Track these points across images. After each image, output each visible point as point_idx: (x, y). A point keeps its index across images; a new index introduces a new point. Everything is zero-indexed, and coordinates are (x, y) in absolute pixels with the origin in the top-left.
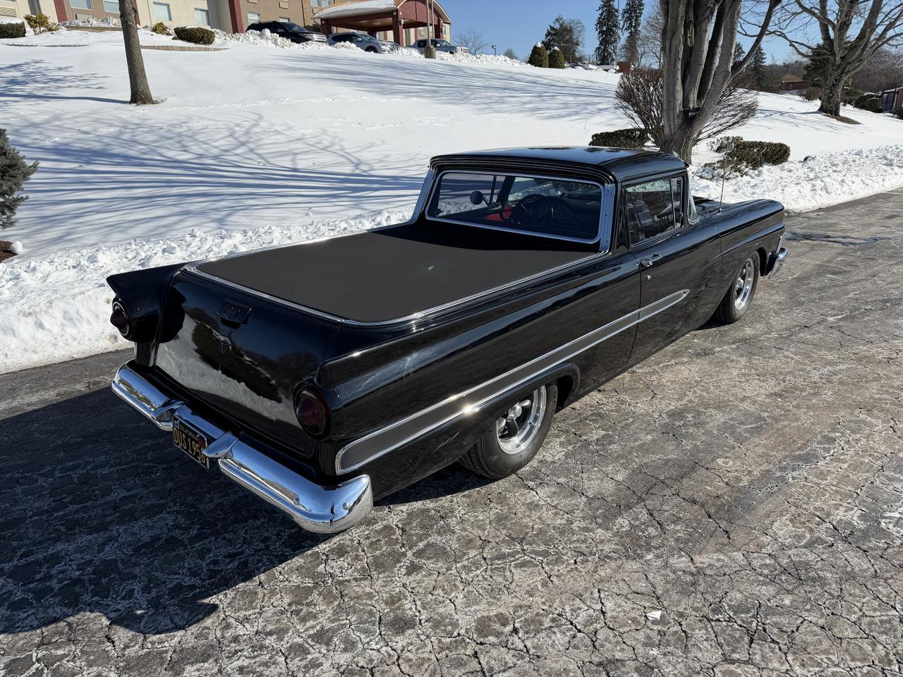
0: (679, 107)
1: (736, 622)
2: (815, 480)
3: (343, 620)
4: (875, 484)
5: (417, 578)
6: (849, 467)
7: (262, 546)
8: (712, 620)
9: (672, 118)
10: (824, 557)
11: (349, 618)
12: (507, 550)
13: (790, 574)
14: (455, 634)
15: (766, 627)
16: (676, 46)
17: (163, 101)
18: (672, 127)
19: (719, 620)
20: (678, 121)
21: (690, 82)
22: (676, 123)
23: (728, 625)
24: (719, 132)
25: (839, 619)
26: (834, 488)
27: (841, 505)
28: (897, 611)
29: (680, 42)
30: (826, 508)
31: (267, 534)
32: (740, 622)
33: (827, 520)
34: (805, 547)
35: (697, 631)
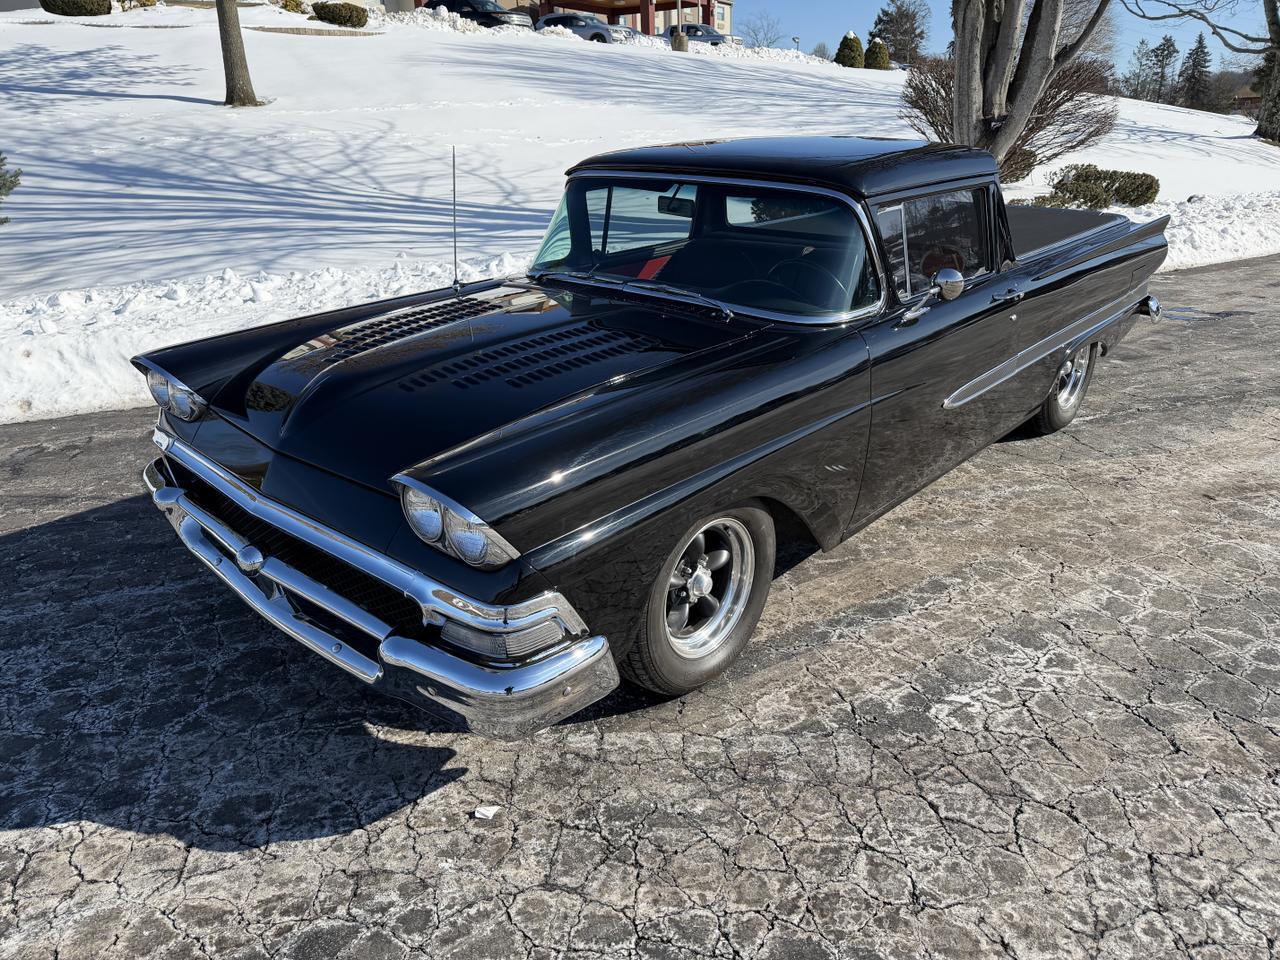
0: (976, 114)
1: (600, 833)
2: (873, 641)
3: (46, 786)
4: (963, 654)
5: (190, 738)
6: (940, 626)
8: (568, 827)
9: (965, 130)
10: (804, 750)
11: (55, 784)
12: (344, 710)
13: (734, 770)
15: (641, 842)
16: (973, 19)
17: (270, 102)
19: (577, 827)
20: (975, 134)
21: (995, 76)
22: (972, 138)
23: (585, 836)
24: (1055, 155)
25: (760, 840)
26: (894, 654)
27: (886, 679)
28: (861, 837)
29: (979, 13)
30: (859, 681)
31: (32, 667)
32: (605, 833)
33: (848, 699)
34: (787, 733)
35: (533, 840)
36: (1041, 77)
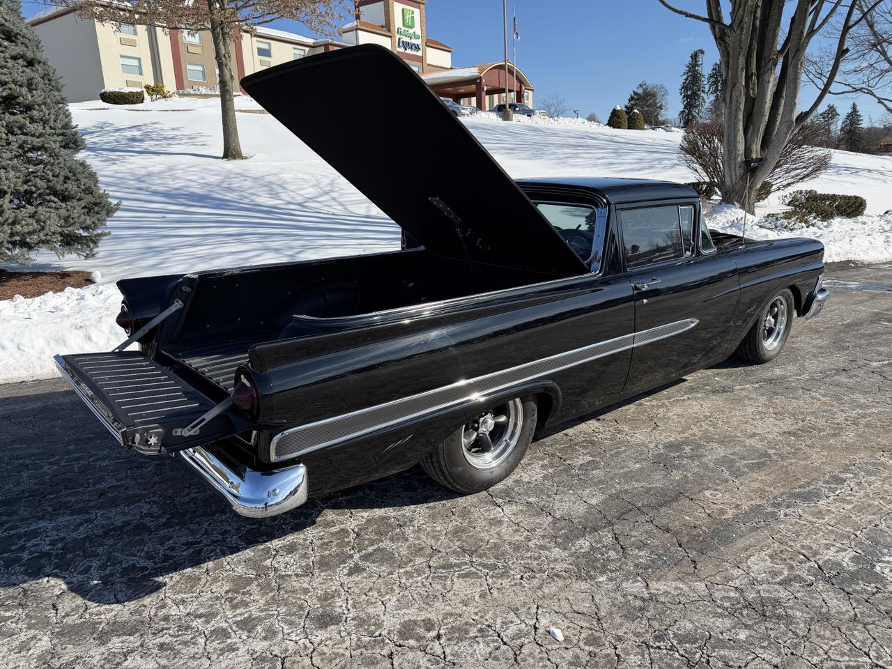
0: (741, 159)
1: (678, 652)
2: (811, 518)
3: (272, 610)
4: (879, 527)
5: (357, 579)
6: (853, 508)
7: (220, 538)
8: (652, 647)
9: (733, 169)
10: (798, 595)
11: (278, 609)
12: (455, 561)
13: (754, 609)
14: (377, 634)
15: (711, 659)
16: (737, 97)
17: (251, 157)
18: (734, 177)
19: (659, 648)
20: (740, 172)
21: (753, 133)
22: (738, 174)
23: (667, 654)
24: (789, 185)
25: (797, 660)
26: (830, 528)
27: (833, 545)
28: (870, 658)
29: (741, 94)
30: (815, 547)
31: (228, 528)
32: (682, 652)
33: (813, 559)
34: (779, 584)
35: (632, 656)
36: (787, 134)
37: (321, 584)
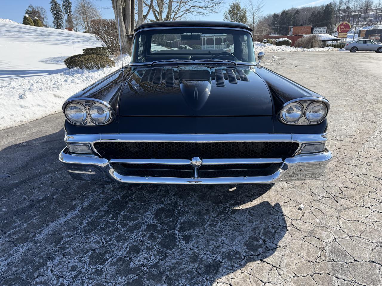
0: (125, 34)
5: (194, 241)
12: (220, 209)
14: (243, 257)
15: (334, 194)
19: (320, 199)
21: (127, 23)
22: (125, 41)
23: (325, 199)
25: (346, 183)
35: (319, 206)
37: (180, 255)
